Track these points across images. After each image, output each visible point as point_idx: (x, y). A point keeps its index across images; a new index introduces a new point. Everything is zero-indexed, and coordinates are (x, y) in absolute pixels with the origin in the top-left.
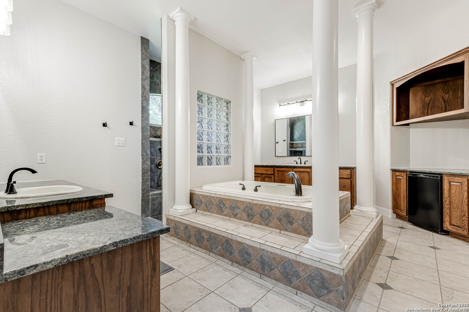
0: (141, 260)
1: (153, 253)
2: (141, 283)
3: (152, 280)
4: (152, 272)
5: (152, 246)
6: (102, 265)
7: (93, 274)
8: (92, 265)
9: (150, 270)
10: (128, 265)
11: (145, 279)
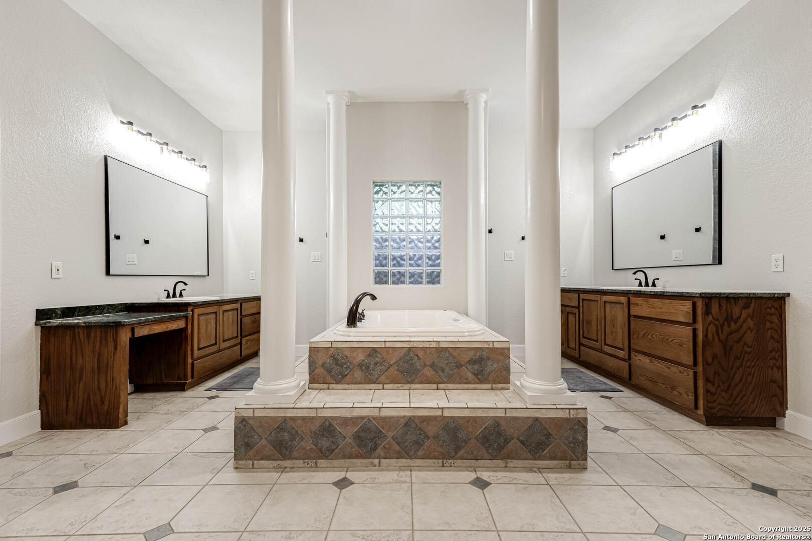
0: (106, 339)
1: (115, 337)
2: (106, 354)
3: (114, 356)
4: (114, 350)
5: (114, 332)
6: (84, 334)
7: (79, 337)
8: (79, 332)
9: (112, 348)
10: (98, 339)
11: (110, 352)
